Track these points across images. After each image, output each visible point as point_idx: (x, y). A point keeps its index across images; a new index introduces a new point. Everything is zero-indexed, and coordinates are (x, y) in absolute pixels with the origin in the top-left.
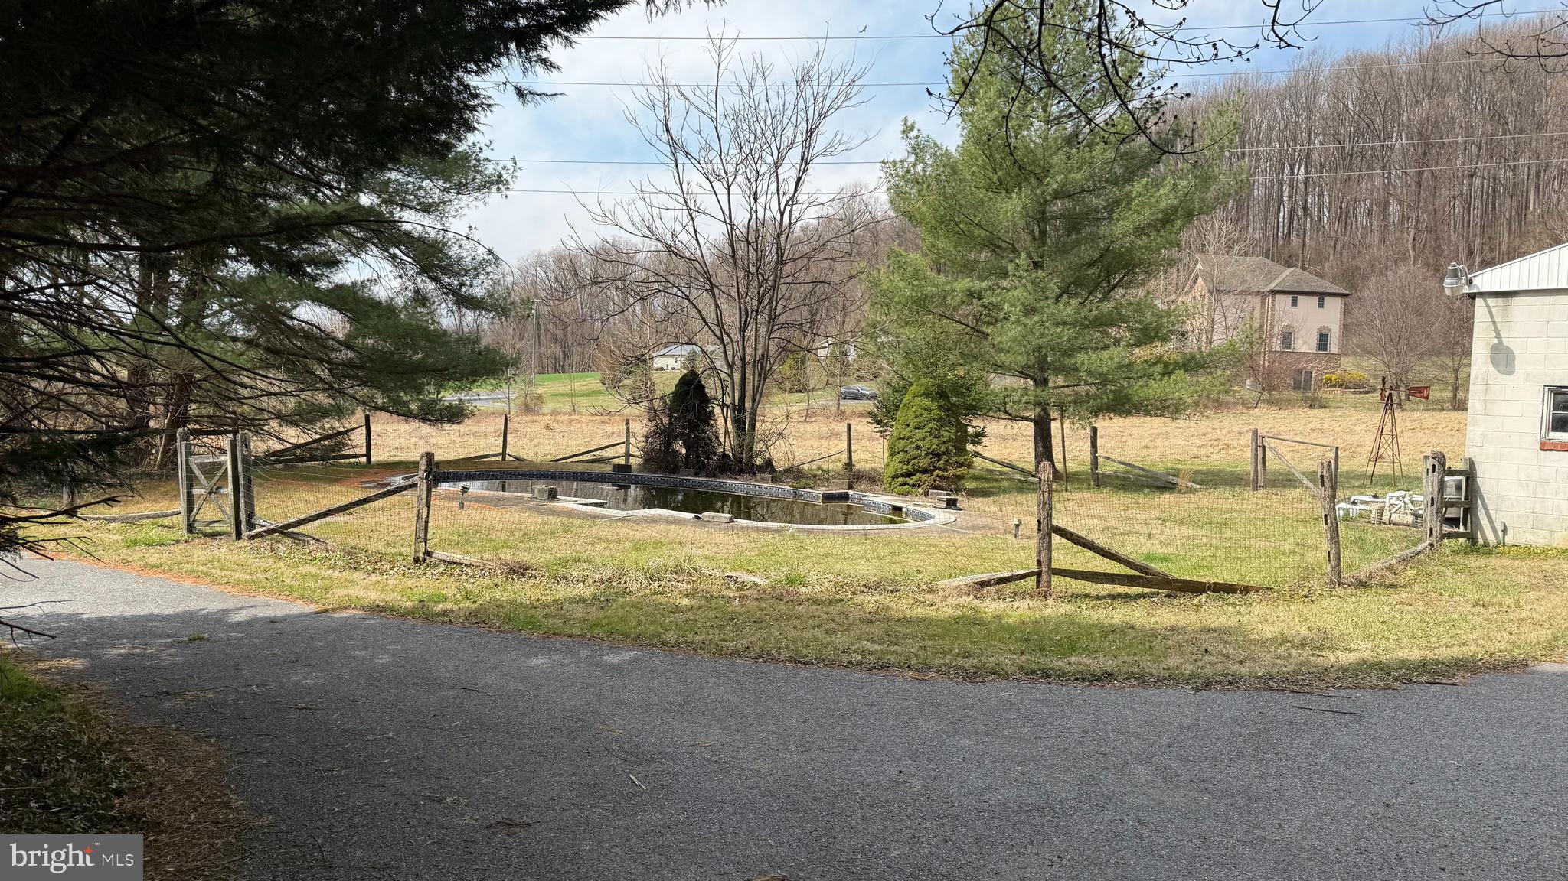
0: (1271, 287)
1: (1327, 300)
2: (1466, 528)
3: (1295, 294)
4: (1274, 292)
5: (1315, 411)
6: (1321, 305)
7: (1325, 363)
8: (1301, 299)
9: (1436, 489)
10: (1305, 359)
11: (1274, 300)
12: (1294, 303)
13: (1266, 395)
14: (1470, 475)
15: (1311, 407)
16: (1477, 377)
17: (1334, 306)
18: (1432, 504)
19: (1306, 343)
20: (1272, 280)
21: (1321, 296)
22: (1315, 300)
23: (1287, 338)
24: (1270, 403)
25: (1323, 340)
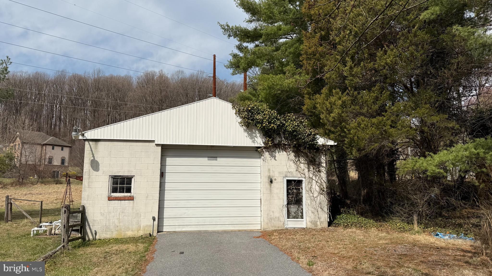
0: (45, 142)
1: (64, 148)
2: (81, 235)
3: (53, 146)
4: (46, 144)
5: (58, 185)
6: (62, 150)
7: (63, 169)
8: (55, 147)
9: (66, 221)
10: (57, 167)
11: (46, 147)
12: (53, 149)
13: (40, 180)
14: (83, 212)
15: (57, 184)
16: (86, 172)
17: (67, 150)
18: (64, 228)
19: (57, 162)
20: (45, 140)
21: (62, 147)
22: (60, 148)
23: (51, 160)
24: (42, 183)
25: (63, 161)
